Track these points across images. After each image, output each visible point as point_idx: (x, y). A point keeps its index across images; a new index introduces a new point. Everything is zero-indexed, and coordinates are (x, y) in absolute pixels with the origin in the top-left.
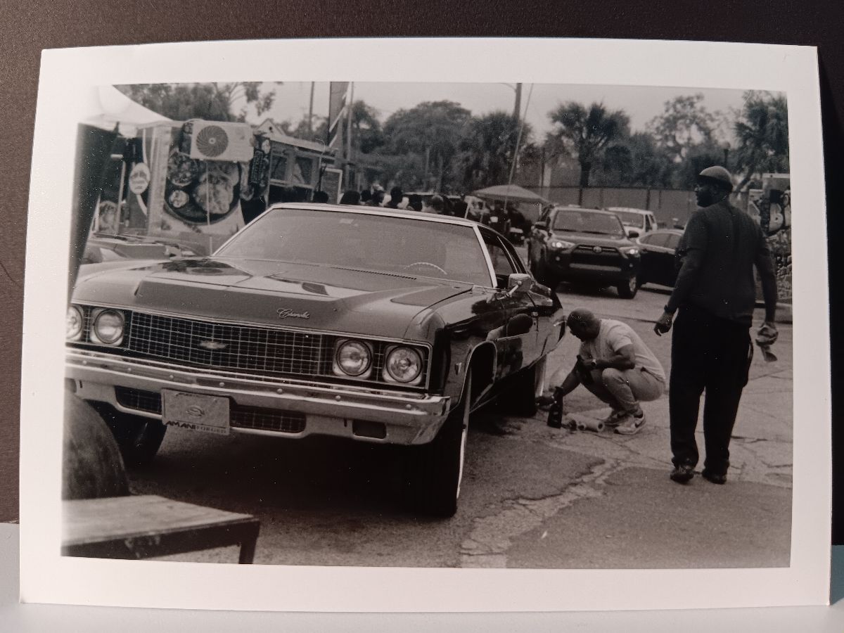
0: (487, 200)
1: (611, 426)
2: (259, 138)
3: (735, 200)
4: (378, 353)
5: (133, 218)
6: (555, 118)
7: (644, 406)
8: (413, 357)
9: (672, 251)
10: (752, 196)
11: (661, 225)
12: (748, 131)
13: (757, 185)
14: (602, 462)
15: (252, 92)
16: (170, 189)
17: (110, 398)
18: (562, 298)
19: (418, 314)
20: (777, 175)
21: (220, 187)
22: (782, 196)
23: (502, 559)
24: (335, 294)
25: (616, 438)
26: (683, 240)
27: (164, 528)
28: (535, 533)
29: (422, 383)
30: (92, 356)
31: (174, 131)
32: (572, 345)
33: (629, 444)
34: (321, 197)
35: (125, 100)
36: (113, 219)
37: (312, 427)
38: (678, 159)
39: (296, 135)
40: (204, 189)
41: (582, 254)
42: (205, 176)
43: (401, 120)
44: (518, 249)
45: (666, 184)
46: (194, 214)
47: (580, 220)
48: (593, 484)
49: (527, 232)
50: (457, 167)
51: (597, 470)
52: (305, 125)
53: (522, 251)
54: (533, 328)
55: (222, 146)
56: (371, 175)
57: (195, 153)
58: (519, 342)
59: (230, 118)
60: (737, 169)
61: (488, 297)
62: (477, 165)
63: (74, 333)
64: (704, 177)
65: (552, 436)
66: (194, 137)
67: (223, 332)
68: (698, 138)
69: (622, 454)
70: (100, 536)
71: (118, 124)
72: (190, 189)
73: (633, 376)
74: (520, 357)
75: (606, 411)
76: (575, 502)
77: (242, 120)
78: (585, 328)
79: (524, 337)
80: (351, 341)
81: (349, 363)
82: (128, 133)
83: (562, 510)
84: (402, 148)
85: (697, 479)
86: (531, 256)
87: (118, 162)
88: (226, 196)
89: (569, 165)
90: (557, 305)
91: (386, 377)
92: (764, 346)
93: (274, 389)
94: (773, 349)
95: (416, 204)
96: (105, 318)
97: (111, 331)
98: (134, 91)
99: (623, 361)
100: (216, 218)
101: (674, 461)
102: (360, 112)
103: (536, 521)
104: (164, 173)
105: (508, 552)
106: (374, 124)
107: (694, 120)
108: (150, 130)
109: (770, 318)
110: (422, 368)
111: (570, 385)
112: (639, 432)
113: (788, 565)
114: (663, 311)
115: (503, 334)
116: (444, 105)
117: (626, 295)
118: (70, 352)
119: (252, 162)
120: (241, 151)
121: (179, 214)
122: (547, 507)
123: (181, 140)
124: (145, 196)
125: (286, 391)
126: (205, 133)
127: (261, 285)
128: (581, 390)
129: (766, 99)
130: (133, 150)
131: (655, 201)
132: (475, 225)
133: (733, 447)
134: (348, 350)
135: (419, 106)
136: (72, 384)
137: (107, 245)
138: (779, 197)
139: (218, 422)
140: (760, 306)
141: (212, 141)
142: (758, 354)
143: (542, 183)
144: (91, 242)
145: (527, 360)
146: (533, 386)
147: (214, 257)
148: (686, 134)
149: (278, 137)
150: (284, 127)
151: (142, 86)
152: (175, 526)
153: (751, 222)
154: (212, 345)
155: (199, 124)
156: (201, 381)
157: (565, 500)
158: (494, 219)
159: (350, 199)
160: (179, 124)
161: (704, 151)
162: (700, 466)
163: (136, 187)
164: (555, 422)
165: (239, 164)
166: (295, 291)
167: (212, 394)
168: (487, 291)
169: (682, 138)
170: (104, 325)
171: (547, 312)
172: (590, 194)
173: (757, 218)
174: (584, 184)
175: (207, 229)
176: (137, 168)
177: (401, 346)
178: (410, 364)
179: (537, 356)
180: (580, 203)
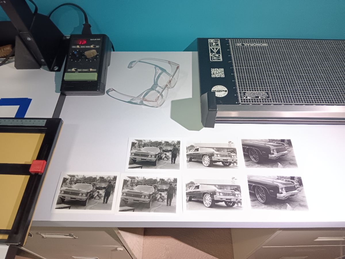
6: (159, 180)
14: (161, 204)
15: (137, 177)
17: (124, 199)
19: (148, 193)
26: (168, 188)
28: (156, 210)
37: (139, 201)
43: (148, 180)
44: (156, 189)
47: (161, 187)
56: (146, 183)
61: (154, 192)
67: (133, 194)
70: (122, 210)
78: (161, 194)
80: (143, 195)
83: (158, 208)
87: (126, 182)
93: (137, 199)
104: (130, 183)
108: (129, 180)
112: (164, 202)
115: (154, 195)
119: (137, 182)
127: (137, 191)
129: (175, 178)
131: (166, 185)
141: (134, 181)
143: (158, 184)
144: (124, 188)
148: (169, 181)
150: (139, 180)
152: (129, 209)
167: (132, 199)
177: (147, 196)
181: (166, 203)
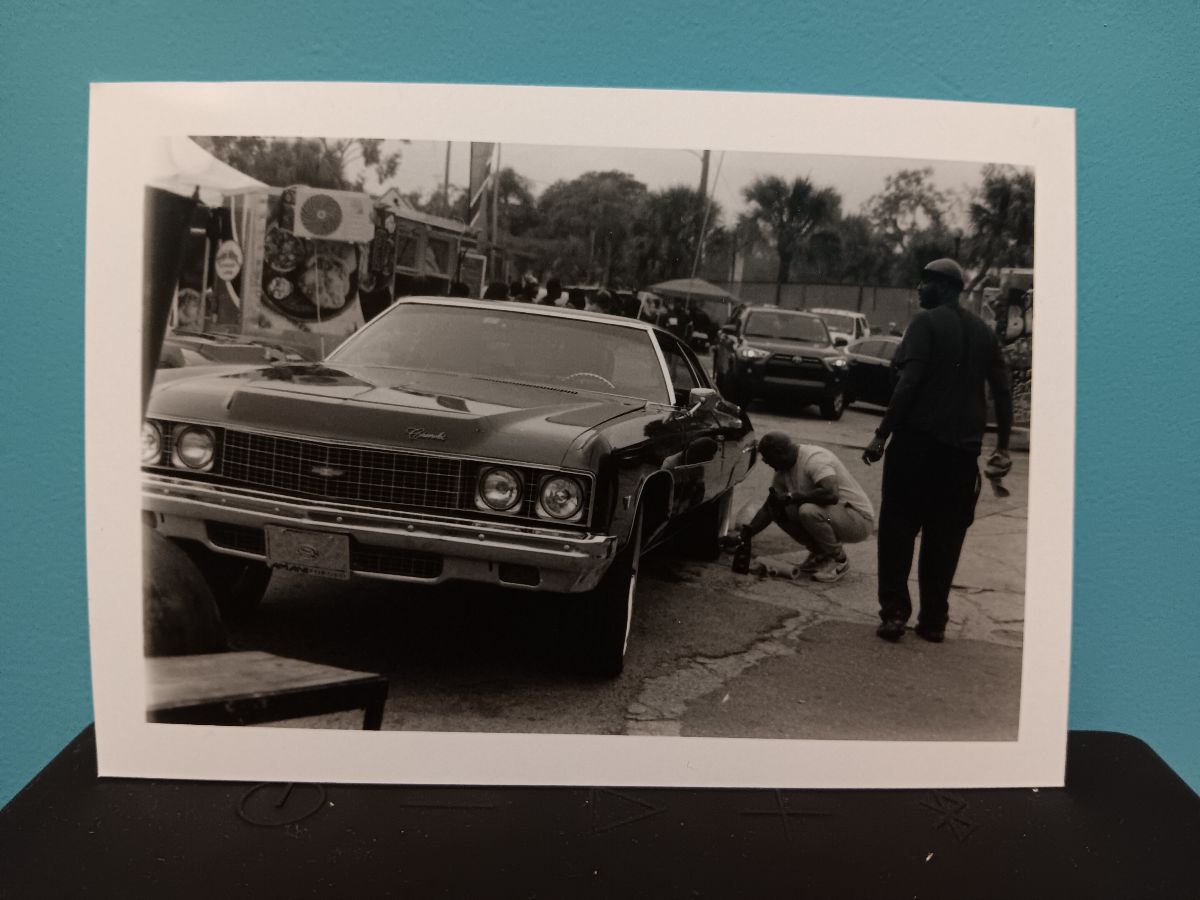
0: (665, 298)
1: (807, 571)
2: (381, 213)
3: (967, 301)
4: (530, 484)
5: (221, 310)
6: (750, 195)
7: (848, 549)
8: (573, 489)
9: (886, 362)
10: (987, 296)
11: (875, 331)
12: (985, 215)
13: (993, 282)
14: (796, 614)
15: (371, 152)
16: (268, 275)
17: (199, 534)
18: (754, 419)
19: (580, 436)
20: (1018, 271)
21: (333, 275)
22: (1023, 296)
23: (676, 726)
24: (477, 410)
25: (815, 586)
26: (901, 349)
27: (271, 689)
28: (715, 695)
29: (583, 520)
30: (176, 483)
31: (271, 200)
32: (763, 475)
33: (829, 593)
34: (460, 290)
35: (205, 158)
36: (196, 311)
37: (451, 571)
38: (898, 250)
39: (428, 210)
40: (313, 277)
41: (778, 365)
42: (313, 260)
43: (561, 194)
44: (702, 359)
45: (884, 282)
46: (301, 308)
47: (777, 323)
48: (784, 640)
49: (713, 338)
50: (628, 254)
51: (790, 624)
52: (439, 198)
53: (706, 361)
54: (718, 454)
55: (334, 222)
56: (523, 263)
57: (300, 230)
58: (701, 470)
59: (343, 186)
60: (970, 263)
61: (665, 416)
62: (654, 253)
63: (151, 454)
64: (930, 272)
65: (737, 584)
66: (297, 209)
67: (338, 455)
68: (924, 222)
69: (818, 605)
70: (193, 699)
71: (198, 188)
72: (295, 277)
73: (836, 512)
74: (701, 489)
75: (802, 554)
76: (763, 661)
77: (359, 188)
78: (780, 454)
79: (705, 464)
80: (496, 469)
81: (495, 495)
82: (211, 200)
83: (747, 671)
84: (562, 230)
85: (908, 637)
86: (717, 367)
87: (200, 238)
88: (340, 286)
89: (765, 256)
90: (748, 427)
91: (541, 512)
92: (995, 478)
93: (403, 526)
94: (1006, 482)
95: (577, 302)
96: (190, 437)
97: (198, 452)
98: (218, 145)
99: (824, 493)
100: (328, 313)
101: (881, 613)
102: (509, 183)
103: (716, 683)
104: (260, 255)
105: (682, 718)
106: (526, 199)
107: (921, 200)
108: (240, 198)
109: (1003, 445)
110: (583, 503)
111: (761, 522)
112: (841, 580)
113: (1015, 738)
114: (873, 436)
115: (680, 461)
116: (614, 176)
117: (830, 415)
118: (147, 478)
119: (372, 244)
120: (357, 229)
121: (281, 307)
122: (729, 667)
123: (280, 211)
124: (237, 283)
125: (418, 527)
126: (312, 204)
127: (386, 397)
128: (773, 529)
129: (1009, 175)
130: (220, 223)
131: (868, 301)
132: (649, 328)
133: (953, 598)
134: (494, 479)
135: (583, 177)
136: (151, 517)
137: (190, 346)
138: (1020, 298)
139: (336, 563)
140: (992, 430)
141: (322, 215)
142: (986, 488)
143: (733, 277)
144: (170, 341)
145: (711, 492)
146: (718, 524)
147: (329, 362)
148: (909, 218)
149: (405, 211)
150: (413, 199)
151: (228, 139)
152: (286, 686)
153: (986, 328)
154: (326, 472)
155: (304, 193)
156: (313, 515)
157: (751, 658)
158: (673, 321)
159: (496, 293)
160: (278, 191)
161: (931, 239)
162: (913, 621)
163: (226, 271)
164: (741, 567)
165: (356, 246)
166: (428, 406)
167: (327, 531)
168: (663, 409)
169: (904, 222)
170: (190, 445)
171: (735, 435)
172: (791, 293)
173: (992, 323)
174: (783, 279)
175: (318, 327)
176: (225, 247)
177: (556, 475)
178: (568, 496)
179: (721, 488)
180: (778, 302)
181: (864, 603)
